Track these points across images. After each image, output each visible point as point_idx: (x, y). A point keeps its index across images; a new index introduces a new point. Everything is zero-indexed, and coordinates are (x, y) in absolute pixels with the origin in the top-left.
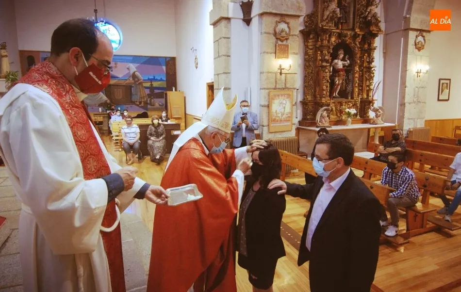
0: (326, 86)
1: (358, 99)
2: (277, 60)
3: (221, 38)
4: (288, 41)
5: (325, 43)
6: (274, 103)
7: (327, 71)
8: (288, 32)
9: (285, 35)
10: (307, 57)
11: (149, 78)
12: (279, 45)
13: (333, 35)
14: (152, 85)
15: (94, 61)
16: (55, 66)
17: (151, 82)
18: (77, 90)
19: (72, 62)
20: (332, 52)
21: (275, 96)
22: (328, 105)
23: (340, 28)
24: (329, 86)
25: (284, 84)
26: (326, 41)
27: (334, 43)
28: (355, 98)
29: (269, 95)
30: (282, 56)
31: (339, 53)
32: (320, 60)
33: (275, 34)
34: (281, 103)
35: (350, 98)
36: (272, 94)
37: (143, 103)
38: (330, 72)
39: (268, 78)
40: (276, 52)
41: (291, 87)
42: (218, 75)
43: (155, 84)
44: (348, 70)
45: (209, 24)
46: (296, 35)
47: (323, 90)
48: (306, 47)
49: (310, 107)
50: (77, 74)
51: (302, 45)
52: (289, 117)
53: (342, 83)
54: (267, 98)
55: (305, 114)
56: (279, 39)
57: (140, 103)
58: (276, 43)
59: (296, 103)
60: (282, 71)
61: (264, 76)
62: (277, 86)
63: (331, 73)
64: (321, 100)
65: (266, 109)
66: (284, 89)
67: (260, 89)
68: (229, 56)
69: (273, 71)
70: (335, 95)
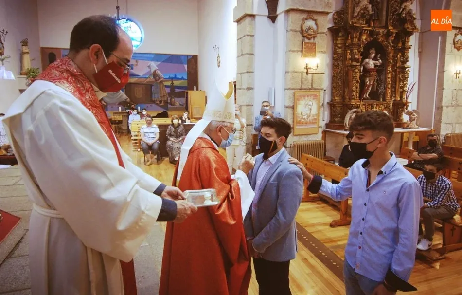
0: (355, 87)
1: (390, 100)
2: (303, 58)
3: (244, 36)
4: (316, 39)
5: (356, 41)
6: (299, 104)
7: (357, 70)
8: (315, 30)
9: (313, 33)
10: (336, 56)
12: (306, 43)
13: (364, 33)
14: (172, 84)
15: (113, 58)
16: (75, 64)
17: (172, 81)
18: (96, 88)
19: (92, 59)
20: (362, 50)
21: (300, 96)
22: (358, 107)
23: (372, 26)
24: (358, 87)
25: (310, 85)
26: (357, 39)
27: (364, 41)
28: (387, 100)
29: (294, 96)
30: (309, 55)
31: (370, 52)
32: (350, 59)
33: (302, 32)
34: (307, 104)
35: (382, 100)
36: (297, 95)
37: (163, 102)
38: (360, 72)
39: (293, 78)
40: (302, 50)
41: (319, 88)
42: (241, 74)
44: (380, 70)
45: (233, 21)
46: (323, 33)
47: (353, 91)
48: (335, 45)
49: (338, 109)
50: (97, 72)
51: (330, 43)
52: (315, 119)
53: (374, 84)
54: (292, 99)
55: (332, 115)
56: (306, 36)
57: (160, 102)
58: (303, 40)
59: (323, 105)
60: (309, 70)
61: (290, 75)
62: (303, 87)
63: (362, 73)
64: (350, 101)
65: (290, 110)
66: (310, 89)
67: (285, 89)
68: (253, 54)
69: (299, 71)
70: (366, 96)
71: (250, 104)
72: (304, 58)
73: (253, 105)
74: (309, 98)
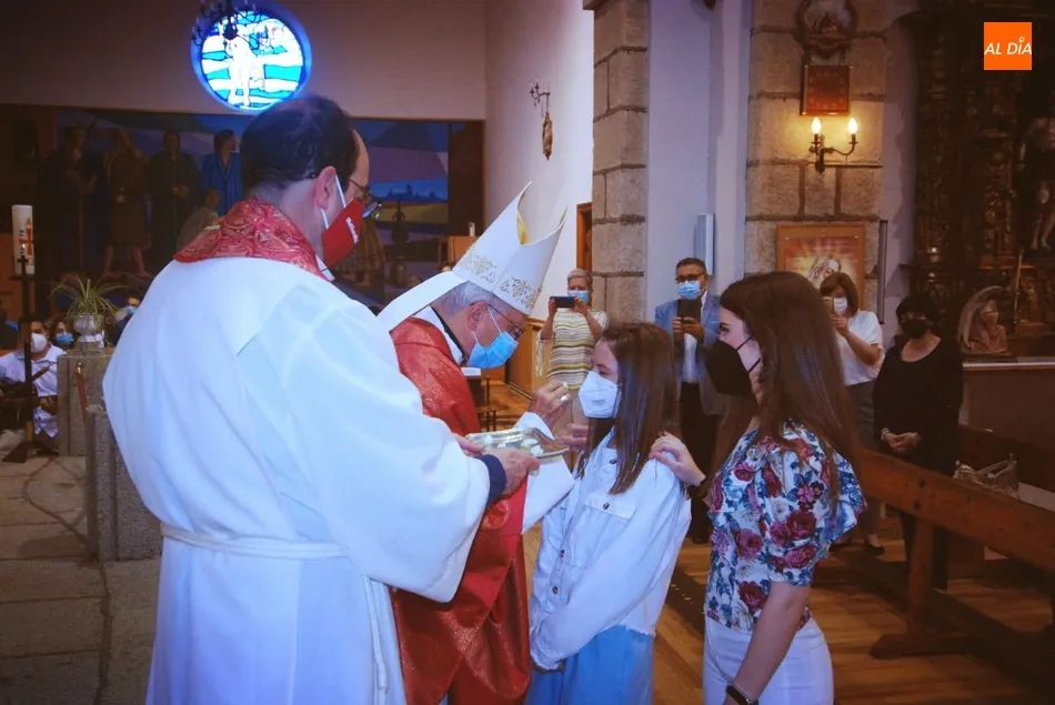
0: (996, 213)
2: (805, 118)
3: (615, 52)
4: (849, 55)
7: (1000, 156)
8: (846, 25)
9: (837, 35)
10: (927, 108)
11: (390, 194)
12: (813, 70)
14: (399, 215)
17: (399, 208)
21: (798, 243)
22: (1007, 281)
24: (1009, 213)
25: (832, 204)
29: (776, 241)
30: (826, 107)
32: (976, 119)
33: (800, 33)
34: (821, 269)
36: (786, 237)
37: (367, 277)
38: (1016, 161)
39: (773, 183)
40: (802, 91)
41: (860, 213)
42: (604, 173)
43: (412, 213)
45: (581, 6)
46: (876, 35)
49: (937, 286)
50: (327, 226)
51: (907, 67)
54: (770, 250)
56: (814, 47)
57: (360, 276)
58: (806, 60)
59: (878, 270)
60: (827, 157)
61: (761, 175)
62: (807, 210)
63: (1022, 166)
64: (977, 259)
66: (831, 219)
67: (747, 219)
68: (643, 110)
69: (793, 158)
70: (1039, 244)
71: (634, 269)
72: (810, 118)
73: (641, 274)
74: (829, 247)
